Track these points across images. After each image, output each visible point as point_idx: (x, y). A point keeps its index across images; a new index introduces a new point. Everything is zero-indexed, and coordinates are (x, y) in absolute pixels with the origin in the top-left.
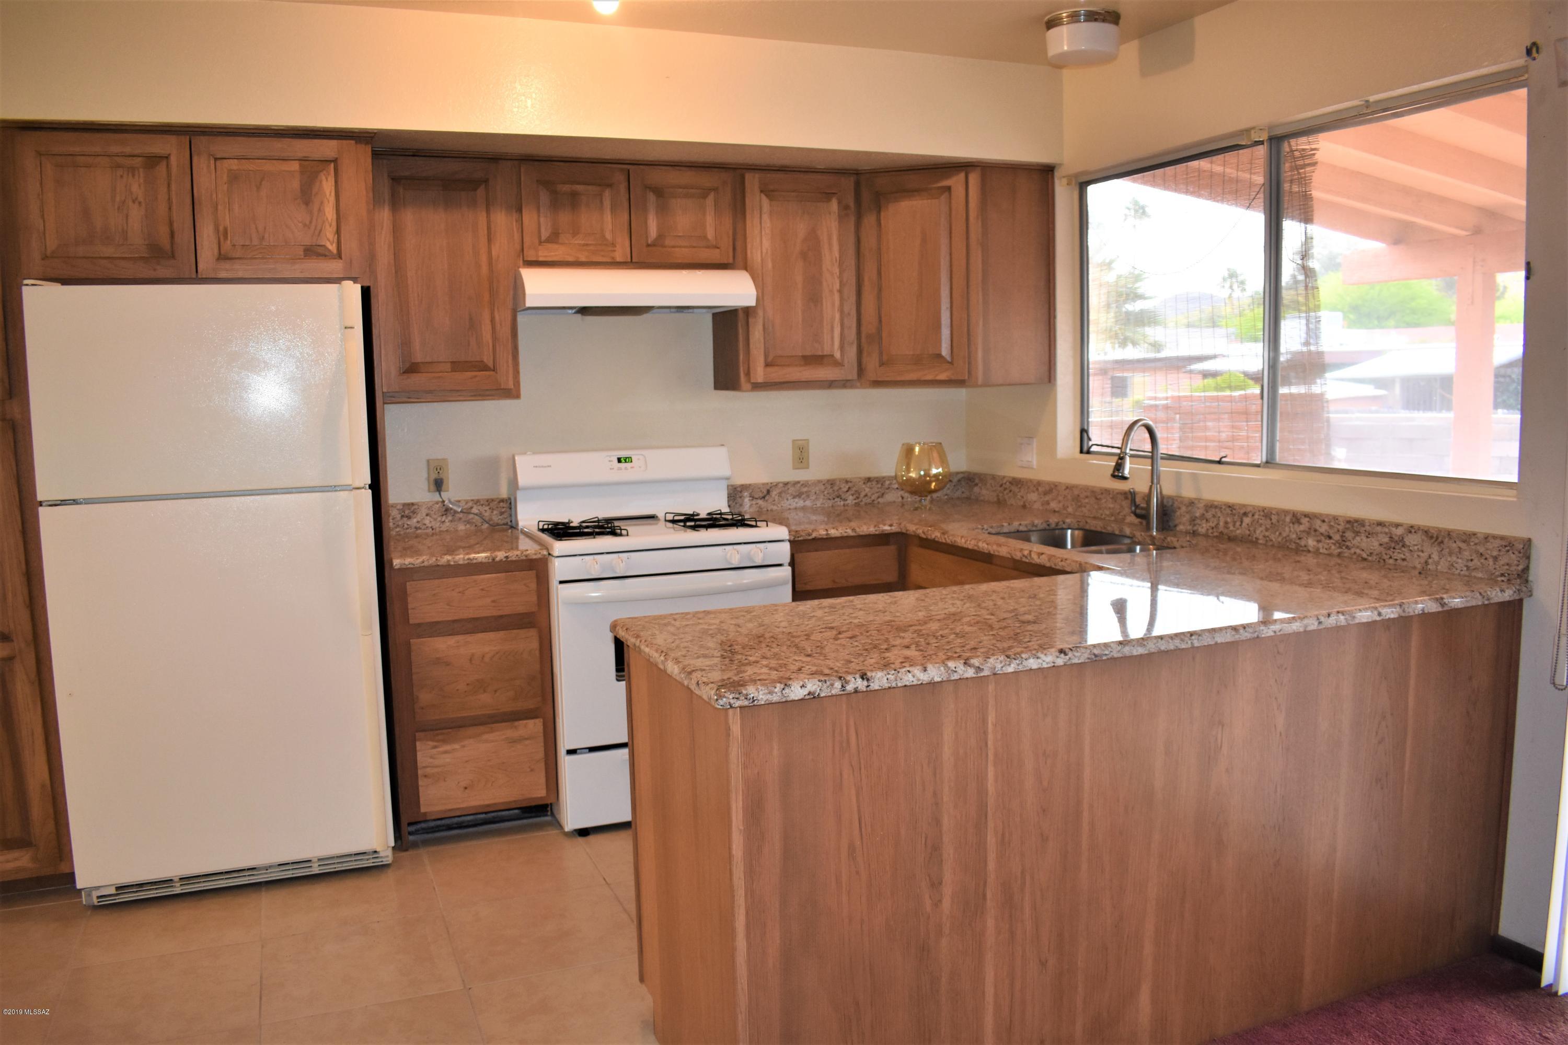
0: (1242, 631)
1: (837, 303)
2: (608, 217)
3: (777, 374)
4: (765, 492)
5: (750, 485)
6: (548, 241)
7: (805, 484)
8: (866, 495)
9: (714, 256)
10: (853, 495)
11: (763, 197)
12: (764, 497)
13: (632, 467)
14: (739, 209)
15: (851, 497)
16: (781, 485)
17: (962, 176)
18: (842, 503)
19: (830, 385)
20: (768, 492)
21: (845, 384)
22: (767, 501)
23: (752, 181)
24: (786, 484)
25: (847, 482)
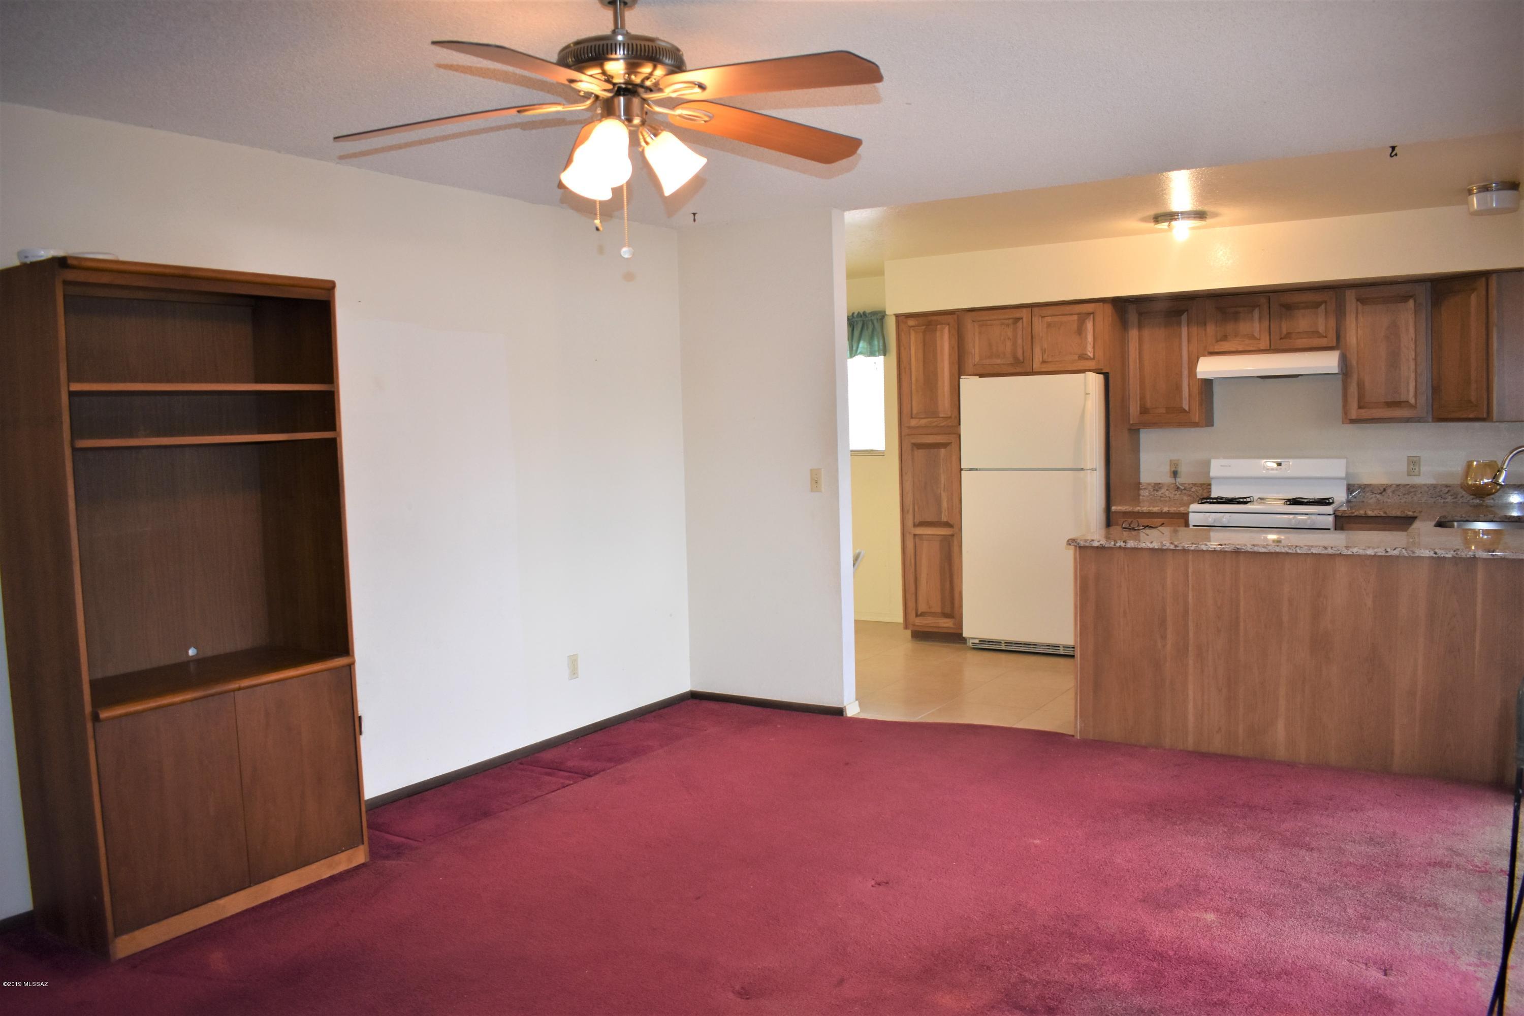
0: (1329, 549)
1: (1413, 367)
2: (1256, 325)
3: (1365, 413)
4: (1382, 490)
5: (1371, 485)
6: (1221, 340)
7: (1413, 486)
8: (1463, 497)
9: (1323, 342)
10: (1451, 496)
11: (1359, 303)
12: (1381, 493)
13: (1281, 469)
14: (1340, 313)
15: (1450, 497)
16: (1395, 486)
17: (1484, 279)
18: (1442, 501)
19: (1408, 420)
20: (1385, 490)
21: (1419, 420)
22: (1383, 496)
23: (1350, 295)
24: (1398, 485)
25: (1447, 486)
